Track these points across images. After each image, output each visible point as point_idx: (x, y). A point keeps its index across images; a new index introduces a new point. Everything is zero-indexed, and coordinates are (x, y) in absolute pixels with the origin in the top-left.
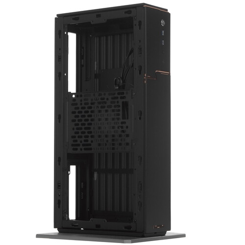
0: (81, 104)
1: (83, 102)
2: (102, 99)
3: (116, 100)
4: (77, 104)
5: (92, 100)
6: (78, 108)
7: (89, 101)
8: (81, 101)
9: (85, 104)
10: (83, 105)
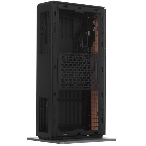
0: (68, 60)
1: (69, 59)
2: (80, 58)
3: (88, 60)
4: (65, 60)
5: (74, 58)
6: (66, 62)
7: (73, 59)
8: (68, 57)
9: (70, 60)
10: (69, 61)
